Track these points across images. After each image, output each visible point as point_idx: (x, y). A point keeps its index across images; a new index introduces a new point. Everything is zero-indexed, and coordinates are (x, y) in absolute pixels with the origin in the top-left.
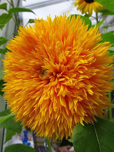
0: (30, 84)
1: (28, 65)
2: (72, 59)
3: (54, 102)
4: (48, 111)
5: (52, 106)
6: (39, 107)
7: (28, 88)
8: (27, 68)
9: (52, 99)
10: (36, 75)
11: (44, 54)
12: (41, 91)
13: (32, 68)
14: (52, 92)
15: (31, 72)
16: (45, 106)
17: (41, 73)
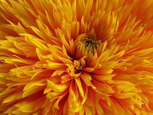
0: (67, 16)
1: (106, 9)
2: (124, 110)
3: (32, 70)
4: (10, 54)
5: (20, 65)
6: (19, 36)
7: (58, 10)
8: (100, 7)
9: (37, 65)
10: (86, 26)
11: (131, 46)
12: (53, 39)
13: (101, 18)
14: (52, 65)
15: (92, 17)
16: (20, 48)
17: (89, 38)
